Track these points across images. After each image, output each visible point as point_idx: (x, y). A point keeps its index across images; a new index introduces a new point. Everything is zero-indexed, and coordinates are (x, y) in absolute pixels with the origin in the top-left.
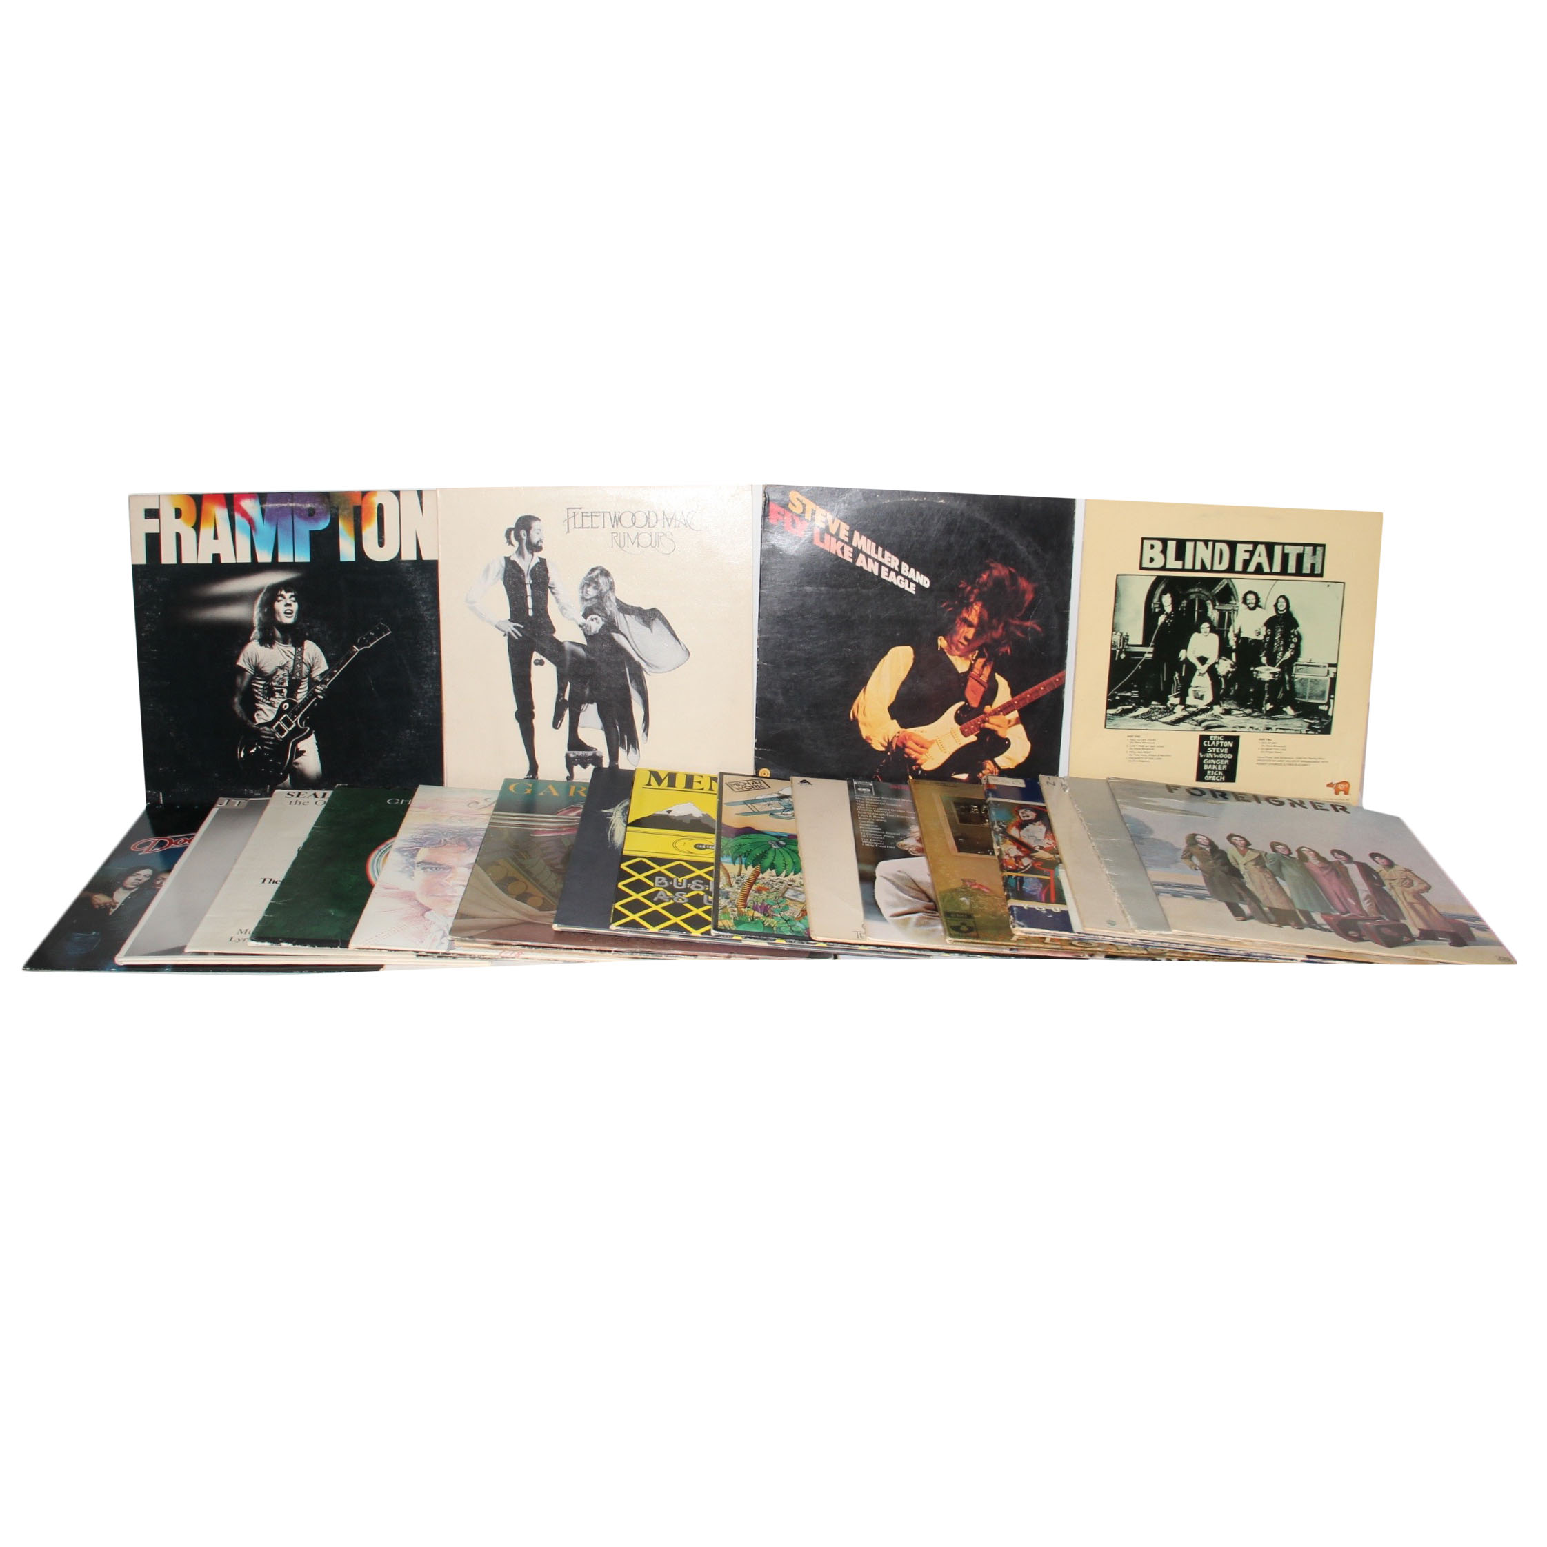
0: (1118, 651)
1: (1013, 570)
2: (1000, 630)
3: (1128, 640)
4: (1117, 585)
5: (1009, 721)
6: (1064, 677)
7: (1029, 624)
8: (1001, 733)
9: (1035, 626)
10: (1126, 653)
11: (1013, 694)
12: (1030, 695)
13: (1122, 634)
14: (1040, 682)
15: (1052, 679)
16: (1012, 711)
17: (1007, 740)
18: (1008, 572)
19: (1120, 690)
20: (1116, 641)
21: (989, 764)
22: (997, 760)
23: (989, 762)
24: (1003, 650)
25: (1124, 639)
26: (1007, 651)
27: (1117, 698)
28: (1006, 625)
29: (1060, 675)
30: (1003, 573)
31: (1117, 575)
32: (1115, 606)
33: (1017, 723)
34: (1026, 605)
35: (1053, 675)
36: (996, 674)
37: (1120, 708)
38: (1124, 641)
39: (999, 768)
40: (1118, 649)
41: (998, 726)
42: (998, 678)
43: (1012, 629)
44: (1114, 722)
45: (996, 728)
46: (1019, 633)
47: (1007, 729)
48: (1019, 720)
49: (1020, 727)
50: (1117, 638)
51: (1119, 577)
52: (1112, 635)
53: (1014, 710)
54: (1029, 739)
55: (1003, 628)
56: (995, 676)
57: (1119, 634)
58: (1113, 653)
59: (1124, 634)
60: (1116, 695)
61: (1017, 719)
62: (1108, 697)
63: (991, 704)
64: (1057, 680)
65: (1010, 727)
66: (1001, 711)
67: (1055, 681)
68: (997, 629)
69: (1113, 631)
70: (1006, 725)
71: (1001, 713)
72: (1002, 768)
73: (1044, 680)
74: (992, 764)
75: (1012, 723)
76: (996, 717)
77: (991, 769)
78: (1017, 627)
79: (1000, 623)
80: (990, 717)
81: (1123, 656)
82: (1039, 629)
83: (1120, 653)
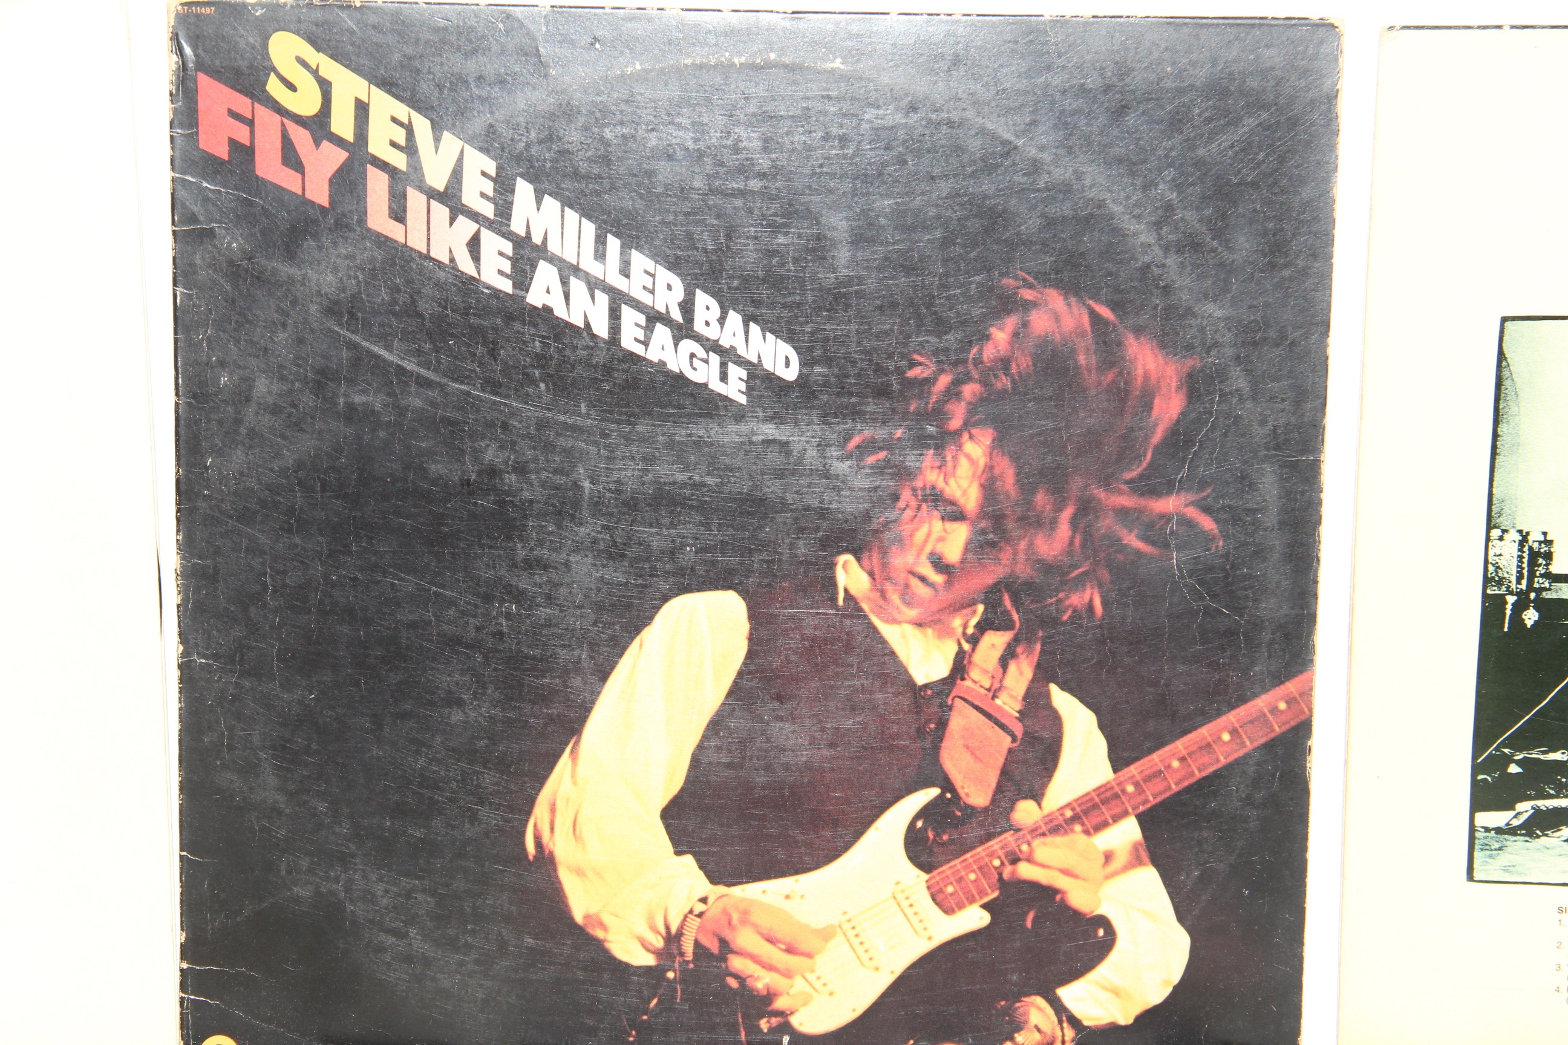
0: (1511, 599)
1: (1105, 312)
2: (1064, 530)
3: (1549, 556)
4: (1501, 356)
5: (1108, 857)
6: (1307, 694)
7: (1170, 504)
8: (1079, 897)
9: (1192, 512)
10: (1542, 605)
11: (1118, 759)
12: (1182, 759)
13: (1524, 537)
14: (1219, 713)
15: (1261, 703)
16: (1116, 819)
17: (1103, 921)
18: (1086, 320)
19: (1519, 742)
20: (1502, 562)
21: (1040, 1009)
22: (1070, 994)
23: (1040, 1001)
24: (1077, 599)
25: (1534, 555)
26: (1090, 607)
27: (1513, 769)
28: (1086, 508)
29: (1291, 687)
30: (1068, 323)
31: (1504, 320)
32: (1495, 436)
33: (1135, 861)
34: (1157, 438)
35: (1265, 690)
36: (1054, 688)
37: (1525, 808)
38: (1533, 563)
39: (1074, 1022)
40: (1511, 593)
41: (1066, 872)
42: (1062, 700)
43: (1106, 523)
44: (1504, 858)
45: (1061, 882)
46: (1133, 541)
47: (1099, 884)
48: (1145, 855)
49: (1149, 877)
50: (1507, 554)
51: (1508, 324)
52: (1488, 539)
53: (1125, 814)
54: (1181, 918)
55: (1074, 522)
56: (1048, 695)
57: (1513, 536)
58: (1492, 608)
59: (1535, 536)
60: (1509, 760)
61: (1136, 847)
62: (1476, 769)
63: (1037, 796)
64: (1282, 706)
65: (1108, 877)
66: (1076, 818)
67: (1274, 710)
68: (1054, 522)
69: (1490, 527)
70: (1094, 867)
71: (1078, 828)
72: (1086, 1023)
73: (1232, 707)
74: (1050, 1011)
75: (1120, 860)
76: (1058, 839)
77: (1045, 1027)
78: (1123, 513)
79: (1059, 509)
80: (1036, 843)
81: (1531, 617)
82: (1207, 523)
83: (1520, 606)
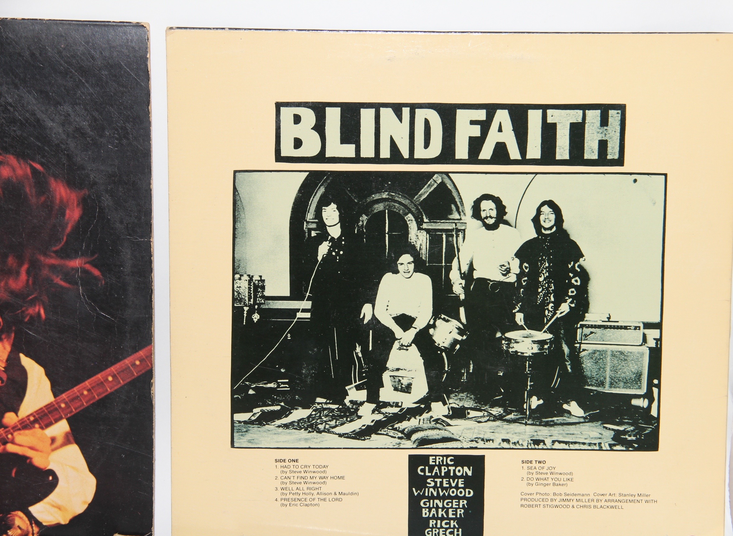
0: (246, 309)
1: (38, 167)
2: (23, 276)
3: (263, 288)
4: (235, 189)
5: (53, 440)
6: (150, 356)
7: (76, 263)
8: (38, 461)
9: (88, 267)
10: (261, 312)
11: (56, 391)
12: (89, 390)
13: (251, 278)
14: (107, 367)
15: (127, 361)
16: (57, 421)
17: (52, 472)
18: (29, 171)
19: (254, 379)
20: (241, 291)
21: (20, 518)
22: (36, 510)
23: (20, 514)
24: (32, 311)
25: (256, 287)
26: (39, 314)
27: (251, 392)
28: (34, 266)
29: (141, 353)
30: (20, 172)
31: (235, 172)
32: (234, 229)
33: (67, 442)
34: (69, 229)
35: (129, 355)
36: (21, 355)
37: (257, 410)
38: (256, 291)
39: (38, 524)
40: (246, 306)
41: (32, 448)
42: (26, 361)
43: (45, 272)
44: (249, 436)
45: (29, 453)
46: (59, 281)
47: (49, 454)
48: (71, 439)
49: (74, 450)
50: (243, 285)
51: (237, 174)
52: (234, 279)
53: (60, 419)
54: (91, 470)
55: (28, 272)
56: (19, 359)
57: (245, 277)
58: (237, 313)
59: (256, 278)
60: (249, 387)
61: (67, 435)
62: (233, 392)
63: (16, 411)
64: (138, 363)
65: (53, 450)
66: (36, 421)
67: (134, 365)
68: (18, 273)
69: (234, 273)
70: (46, 445)
71: (37, 426)
72: (44, 524)
73: (113, 364)
74: (25, 519)
75: (59, 442)
76: (27, 432)
77: (24, 527)
78: (53, 267)
79: (20, 265)
80: (15, 434)
81: (256, 317)
82: (96, 272)
83: (250, 313)
